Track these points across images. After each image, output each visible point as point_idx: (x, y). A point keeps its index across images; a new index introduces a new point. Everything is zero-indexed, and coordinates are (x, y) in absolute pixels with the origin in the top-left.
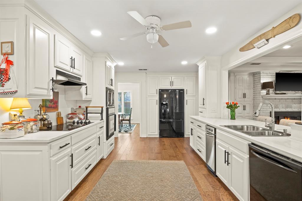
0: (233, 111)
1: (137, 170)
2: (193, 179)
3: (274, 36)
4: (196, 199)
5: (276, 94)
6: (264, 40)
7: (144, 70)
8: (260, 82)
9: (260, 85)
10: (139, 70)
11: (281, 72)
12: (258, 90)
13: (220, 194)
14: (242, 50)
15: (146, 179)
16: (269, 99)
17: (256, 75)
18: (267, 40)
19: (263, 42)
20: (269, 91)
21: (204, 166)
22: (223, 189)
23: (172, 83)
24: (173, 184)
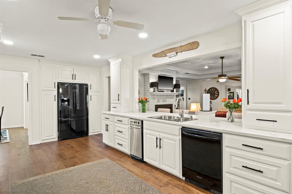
0: (144, 105)
1: (62, 183)
2: (128, 171)
3: (181, 52)
4: (142, 185)
5: (159, 91)
6: (175, 53)
7: (39, 56)
8: (149, 81)
9: (149, 84)
10: (32, 55)
11: (161, 75)
12: (147, 88)
13: (155, 174)
14: (155, 56)
15: (83, 188)
16: (154, 95)
17: (146, 76)
18: (177, 53)
19: (174, 54)
20: (155, 89)
21: (128, 158)
22: (154, 170)
23: (74, 77)
24: (114, 181)
